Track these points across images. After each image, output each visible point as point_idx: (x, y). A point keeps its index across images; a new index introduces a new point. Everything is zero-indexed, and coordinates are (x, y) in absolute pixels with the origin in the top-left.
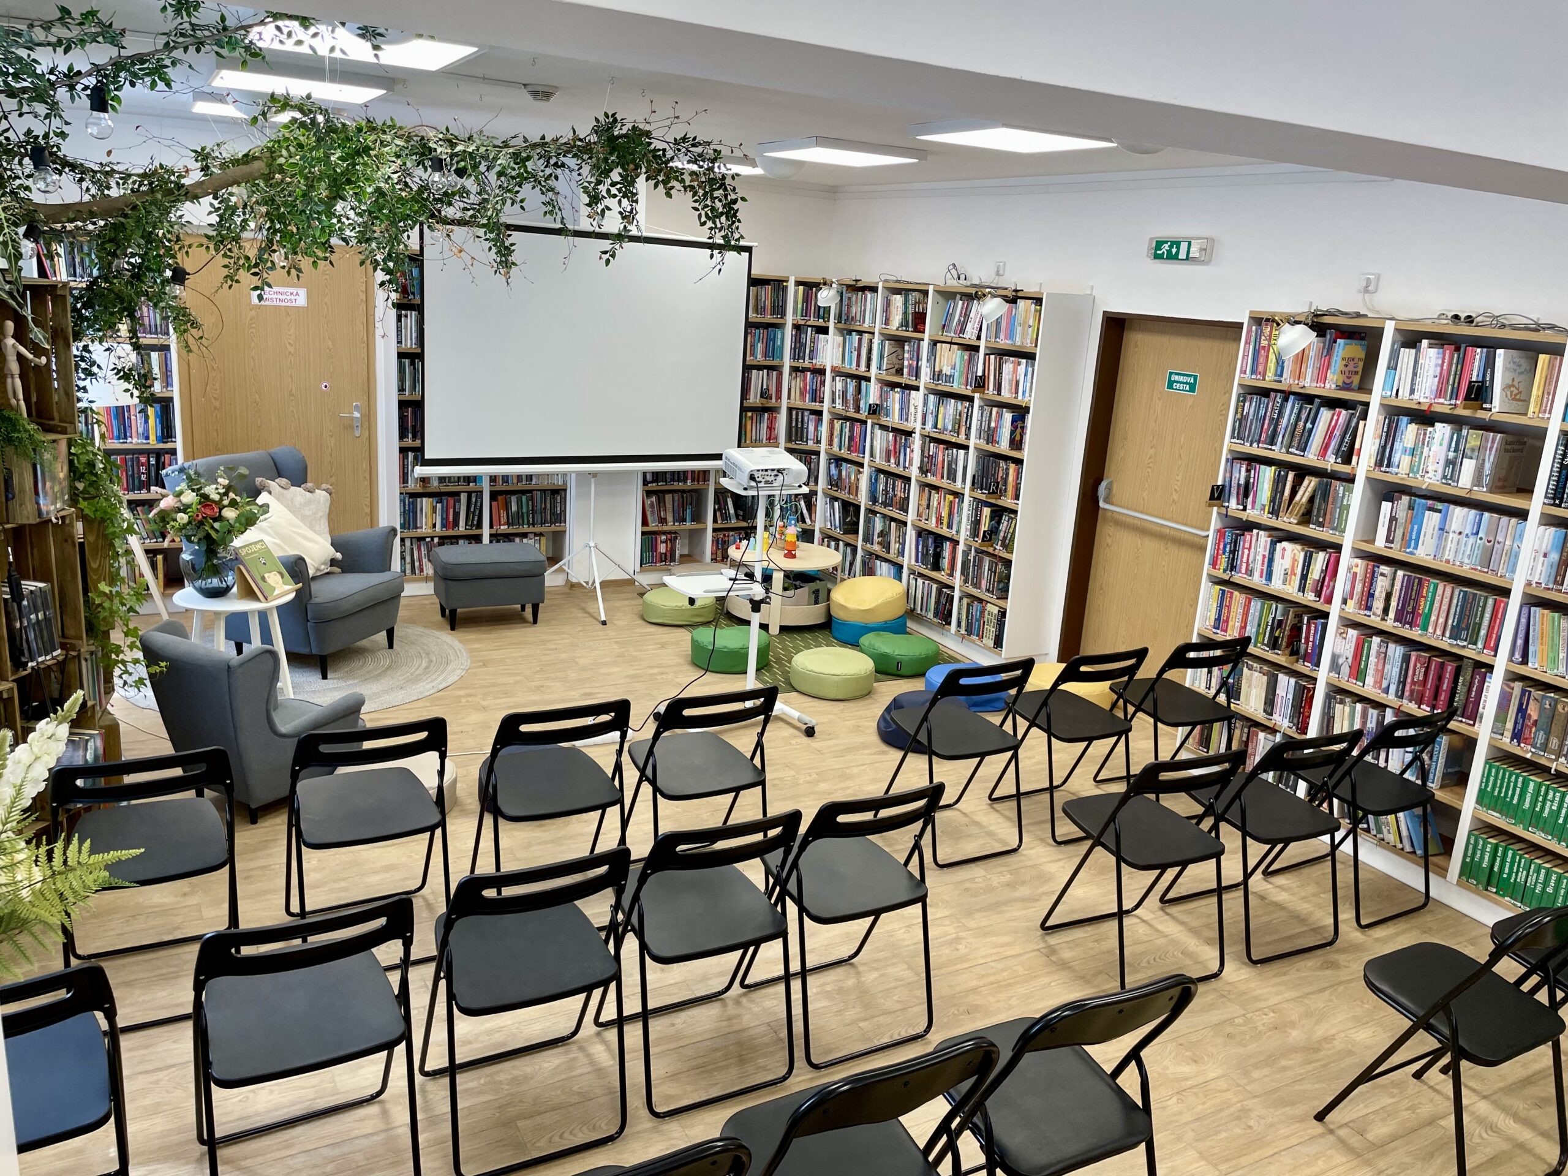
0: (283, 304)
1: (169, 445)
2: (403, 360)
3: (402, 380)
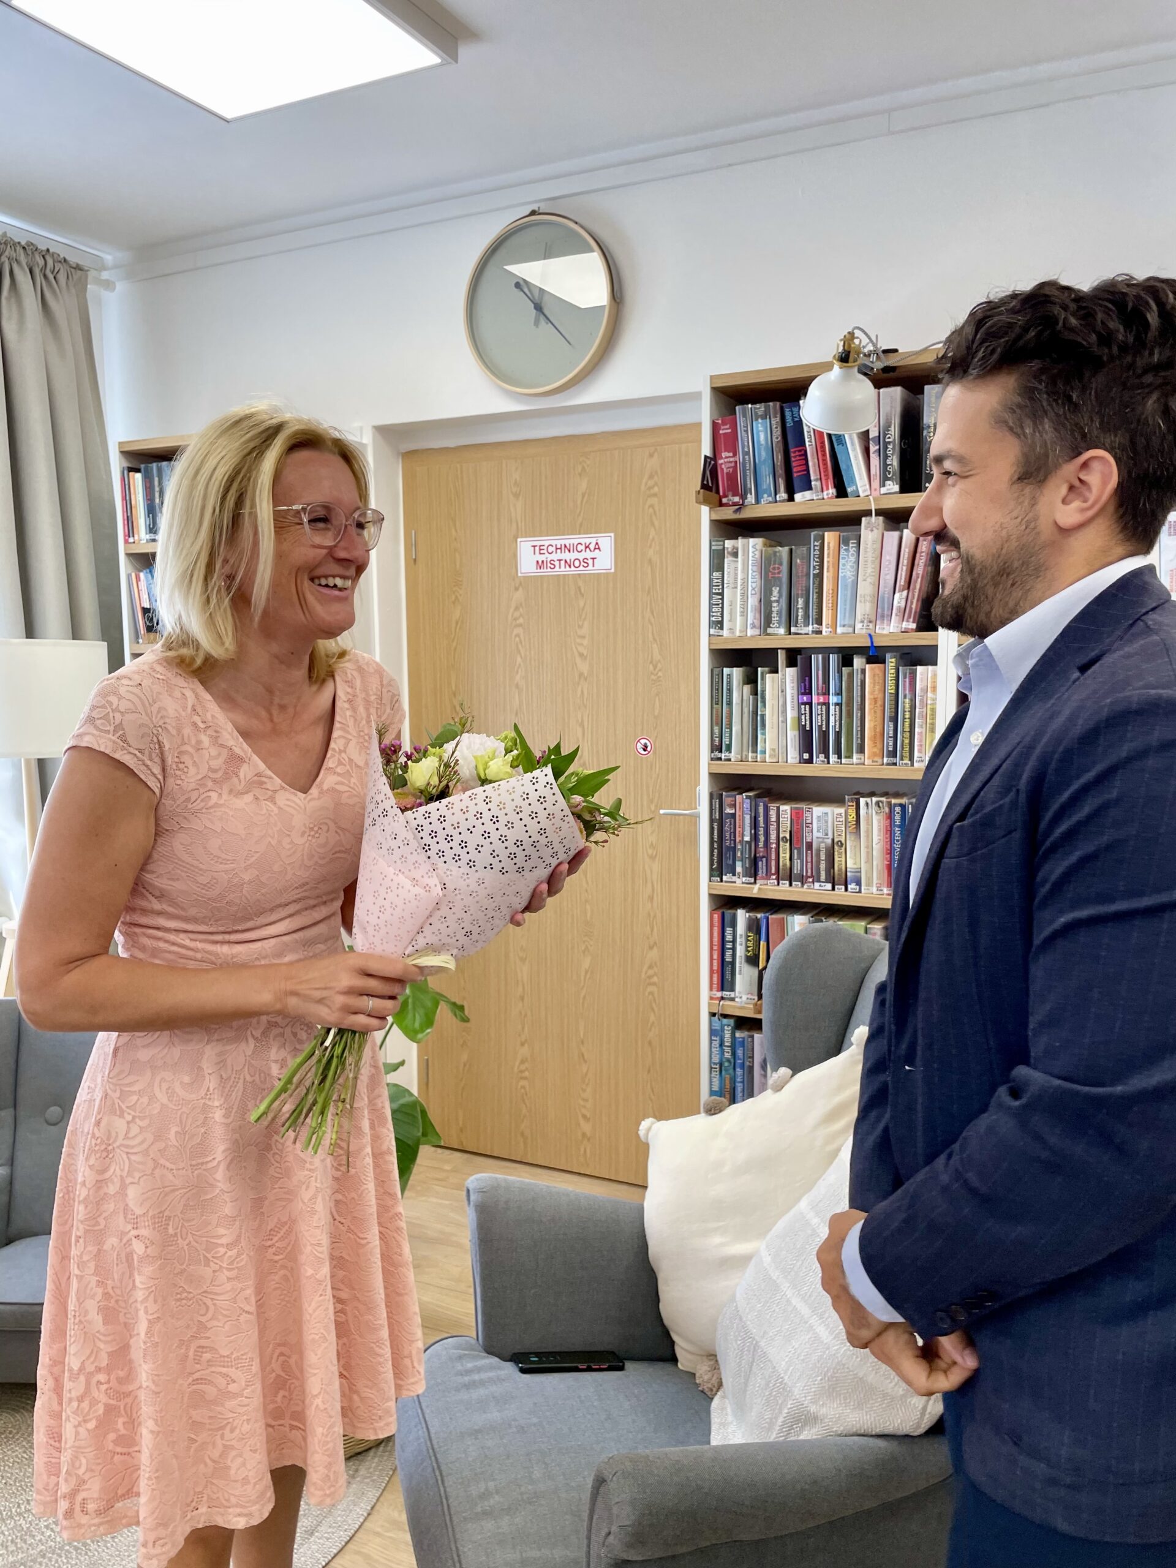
0: (572, 571)
2: (726, 671)
3: (720, 722)
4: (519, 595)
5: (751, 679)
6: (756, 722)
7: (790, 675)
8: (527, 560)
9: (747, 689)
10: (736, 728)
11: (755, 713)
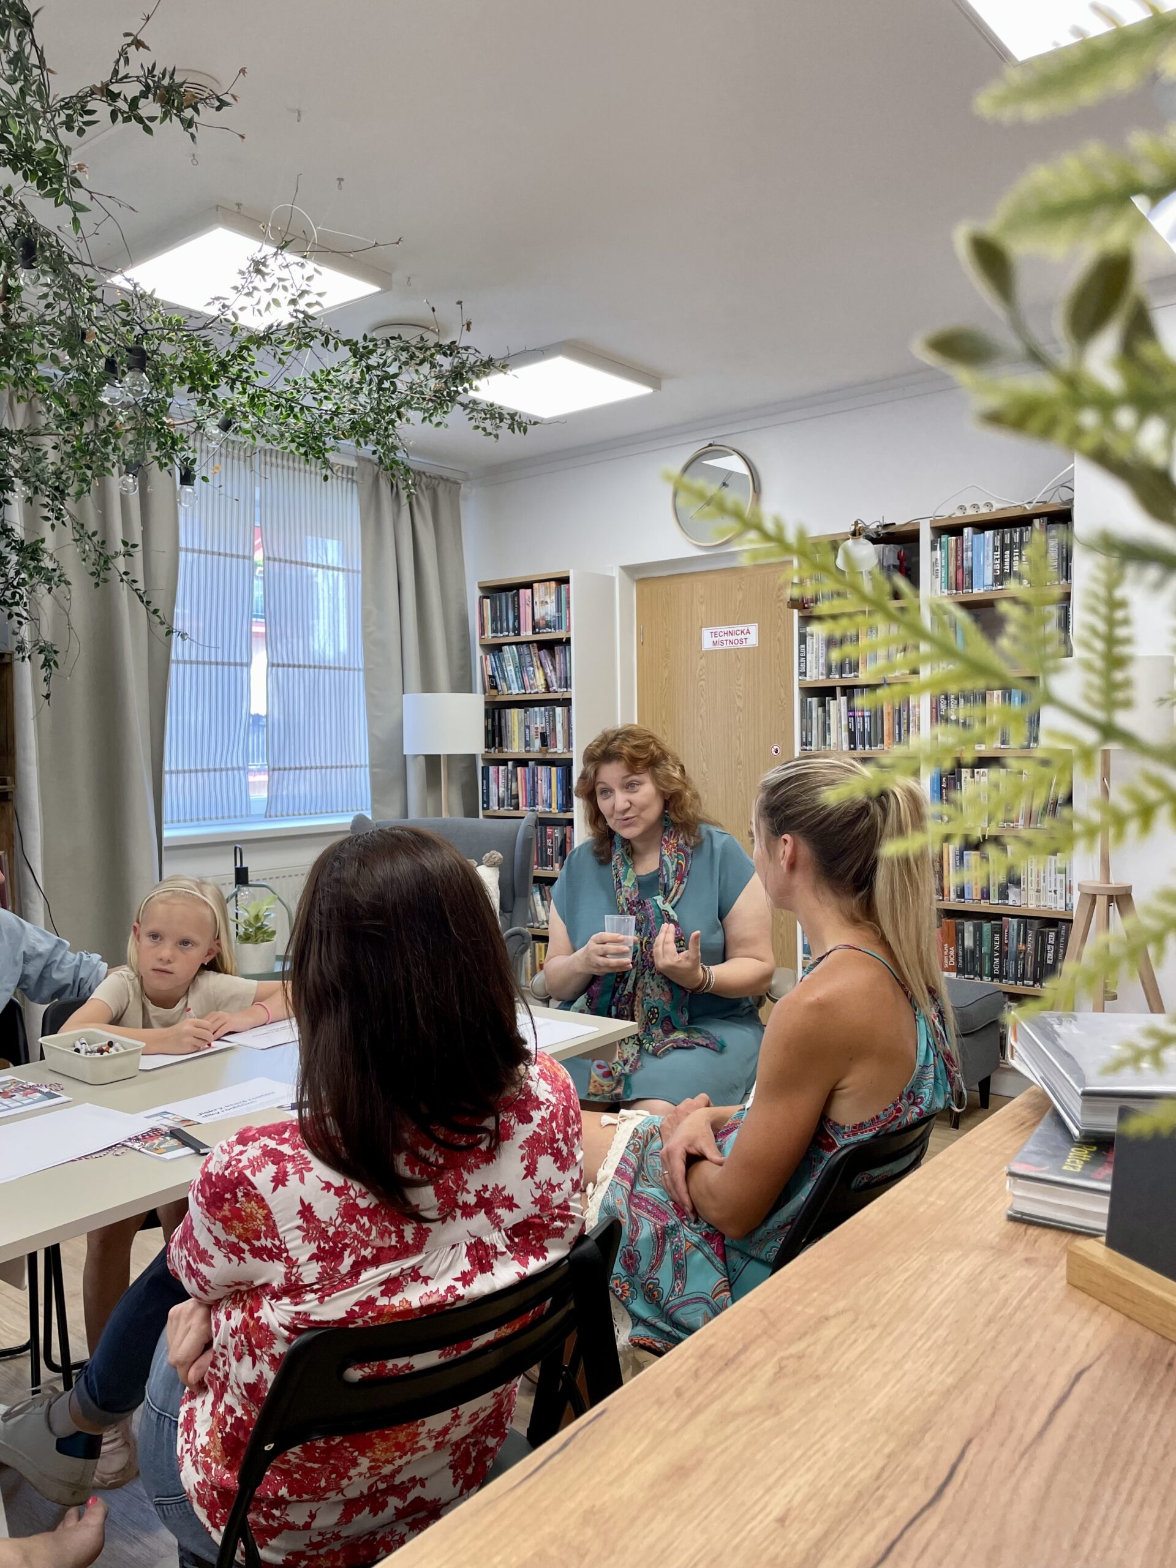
0: (734, 646)
1: (568, 816)
2: (809, 699)
3: (806, 729)
4: (703, 662)
5: (822, 704)
6: (826, 728)
7: (844, 699)
8: (707, 641)
9: (820, 709)
10: (814, 732)
11: (824, 723)
